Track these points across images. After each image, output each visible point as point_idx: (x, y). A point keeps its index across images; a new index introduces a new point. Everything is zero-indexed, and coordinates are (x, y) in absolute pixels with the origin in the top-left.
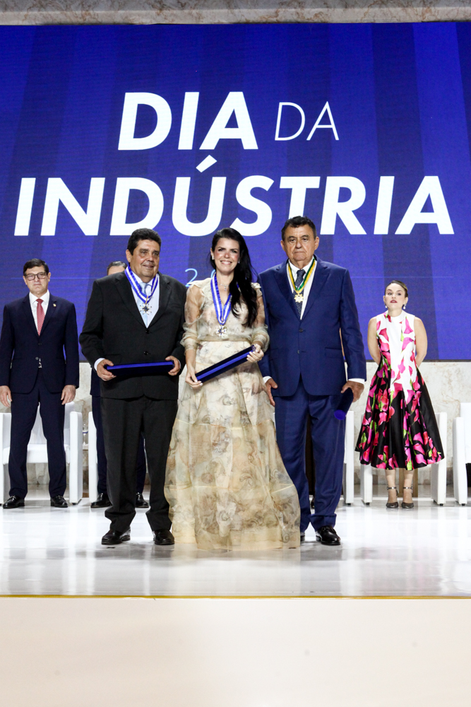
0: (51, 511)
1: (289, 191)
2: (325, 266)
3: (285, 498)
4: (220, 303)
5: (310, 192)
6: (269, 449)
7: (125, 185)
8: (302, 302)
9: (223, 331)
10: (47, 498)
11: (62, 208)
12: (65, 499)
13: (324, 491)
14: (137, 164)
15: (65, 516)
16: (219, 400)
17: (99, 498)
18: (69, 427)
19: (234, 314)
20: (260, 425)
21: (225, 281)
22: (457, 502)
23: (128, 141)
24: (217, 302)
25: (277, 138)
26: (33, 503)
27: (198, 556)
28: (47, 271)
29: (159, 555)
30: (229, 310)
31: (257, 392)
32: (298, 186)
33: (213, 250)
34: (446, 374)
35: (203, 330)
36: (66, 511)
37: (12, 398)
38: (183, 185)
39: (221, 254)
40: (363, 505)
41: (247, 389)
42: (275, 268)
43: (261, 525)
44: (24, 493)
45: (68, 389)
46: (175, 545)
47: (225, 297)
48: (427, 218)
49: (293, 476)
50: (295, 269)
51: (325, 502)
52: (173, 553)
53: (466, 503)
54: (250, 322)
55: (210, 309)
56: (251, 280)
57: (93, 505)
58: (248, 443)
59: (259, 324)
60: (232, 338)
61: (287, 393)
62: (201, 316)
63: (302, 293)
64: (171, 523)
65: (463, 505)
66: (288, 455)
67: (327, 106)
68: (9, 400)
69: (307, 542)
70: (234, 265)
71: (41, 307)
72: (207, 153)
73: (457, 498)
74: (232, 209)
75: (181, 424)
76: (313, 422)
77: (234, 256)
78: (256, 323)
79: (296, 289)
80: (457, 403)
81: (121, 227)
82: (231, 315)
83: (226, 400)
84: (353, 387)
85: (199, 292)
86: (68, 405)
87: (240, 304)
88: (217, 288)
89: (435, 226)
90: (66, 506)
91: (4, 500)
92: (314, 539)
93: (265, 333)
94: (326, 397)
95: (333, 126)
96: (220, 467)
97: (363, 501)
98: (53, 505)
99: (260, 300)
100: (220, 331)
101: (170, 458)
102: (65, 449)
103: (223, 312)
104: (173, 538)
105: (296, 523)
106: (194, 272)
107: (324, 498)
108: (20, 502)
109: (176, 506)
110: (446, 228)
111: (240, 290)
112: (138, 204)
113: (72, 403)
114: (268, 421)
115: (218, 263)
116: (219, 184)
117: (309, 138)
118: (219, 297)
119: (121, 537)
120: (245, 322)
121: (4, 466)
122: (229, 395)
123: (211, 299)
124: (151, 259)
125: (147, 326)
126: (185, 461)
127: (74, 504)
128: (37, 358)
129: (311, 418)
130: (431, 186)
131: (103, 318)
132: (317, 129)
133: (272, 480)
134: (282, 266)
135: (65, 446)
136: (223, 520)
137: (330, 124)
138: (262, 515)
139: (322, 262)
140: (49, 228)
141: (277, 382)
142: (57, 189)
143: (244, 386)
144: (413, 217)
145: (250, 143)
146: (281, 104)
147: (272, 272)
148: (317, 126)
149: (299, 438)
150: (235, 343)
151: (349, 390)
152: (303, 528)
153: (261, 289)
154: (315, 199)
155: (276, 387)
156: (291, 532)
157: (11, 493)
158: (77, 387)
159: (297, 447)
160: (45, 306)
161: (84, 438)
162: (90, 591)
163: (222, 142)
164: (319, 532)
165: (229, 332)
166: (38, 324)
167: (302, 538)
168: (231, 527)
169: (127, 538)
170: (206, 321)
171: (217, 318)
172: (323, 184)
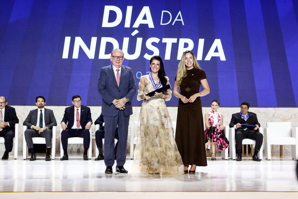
1: (165, 44)
5: (173, 44)
7: (104, 40)
11: (81, 49)
14: (109, 32)
15: (87, 163)
16: (152, 119)
21: (155, 75)
22: (232, 159)
23: (106, 24)
25: (161, 24)
26: (72, 159)
31: (167, 117)
32: (169, 42)
33: (150, 64)
34: (223, 112)
38: (126, 40)
41: (163, 115)
48: (216, 55)
58: (166, 135)
65: (234, 160)
67: (180, 13)
70: (158, 70)
72: (135, 29)
73: (232, 157)
74: (145, 50)
77: (158, 66)
80: (226, 123)
81: (103, 56)
83: (155, 119)
85: (145, 79)
88: (152, 78)
89: (219, 57)
95: (182, 20)
110: (223, 58)
112: (109, 48)
115: (152, 69)
116: (139, 40)
117: (173, 24)
130: (217, 43)
132: (176, 21)
137: (181, 19)
140: (75, 56)
142: (79, 41)
144: (211, 54)
145: (151, 25)
146: (163, 11)
148: (176, 20)
154: (175, 47)
163: (141, 25)
172: (178, 41)
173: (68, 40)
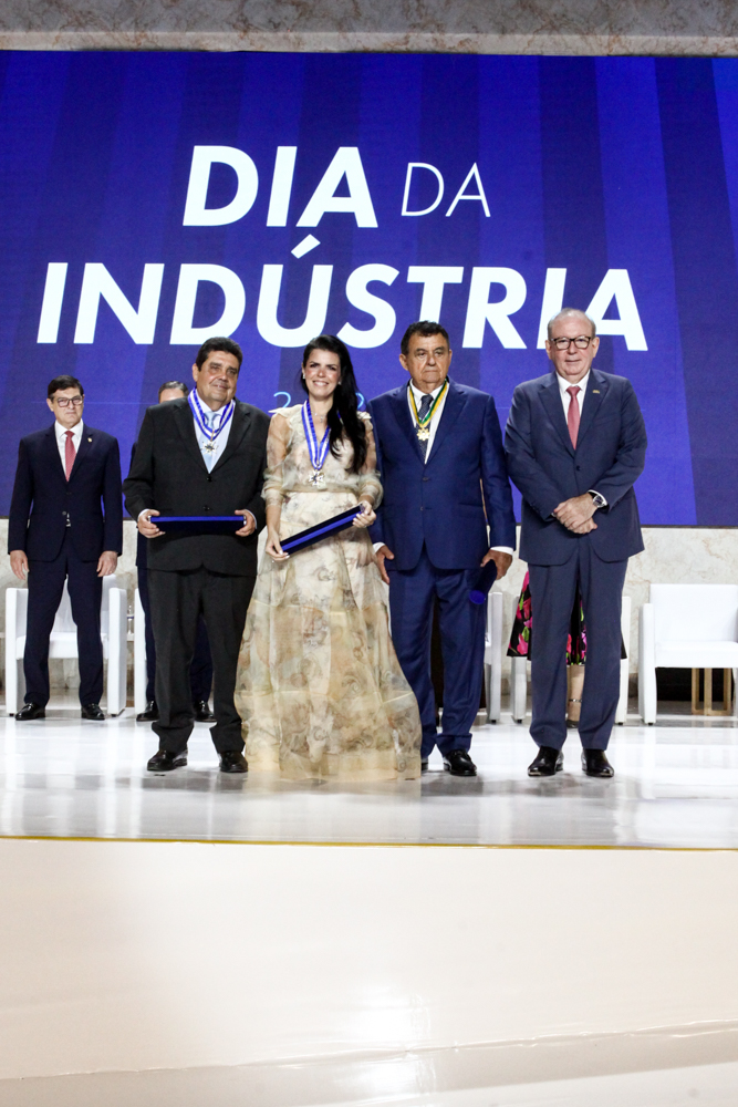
0: (82, 724)
1: (419, 287)
2: (460, 390)
3: (400, 710)
4: (315, 439)
5: (448, 288)
6: (379, 643)
7: (192, 275)
8: (427, 440)
9: (318, 478)
10: (77, 707)
11: (104, 307)
12: (102, 708)
13: (455, 702)
14: (209, 245)
15: (101, 731)
16: (313, 574)
17: (148, 708)
18: (108, 609)
19: (333, 453)
20: (367, 610)
21: (321, 409)
22: (643, 720)
23: (196, 213)
24: (311, 438)
25: (404, 213)
26: (59, 713)
27: (280, 788)
28: (82, 393)
29: (226, 787)
30: (327, 449)
31: (365, 563)
32: (433, 280)
33: (305, 365)
35: (291, 478)
36: (102, 726)
37: (29, 568)
38: (272, 275)
39: (314, 372)
40: (512, 722)
41: (351, 558)
42: (391, 392)
43: (369, 747)
44: (45, 699)
45: (107, 556)
46: (249, 773)
47: (321, 431)
48: (611, 328)
49: (413, 680)
50: (419, 394)
51: (457, 717)
52: (246, 784)
53: (654, 721)
54: (356, 466)
55: (301, 448)
56: (355, 408)
57: (140, 718)
58: (355, 634)
59: (369, 469)
60: (331, 488)
61: (406, 566)
62: (288, 457)
63: (428, 427)
64: (244, 744)
65: (650, 724)
66: (407, 652)
67: (474, 170)
68: (26, 571)
69: (431, 772)
70: (331, 387)
71: (72, 442)
72: (306, 231)
73: (643, 714)
74: (340, 310)
75: (258, 607)
76: (443, 605)
77: (331, 375)
78: (364, 468)
79: (420, 421)
80: (647, 584)
81: (185, 333)
82: (330, 456)
83: (323, 574)
84: (497, 558)
85: (285, 423)
86: (106, 579)
87: (342, 441)
88: (310, 419)
89: (621, 339)
90: (102, 718)
91: (18, 708)
92: (441, 767)
93: (377, 482)
94: (461, 571)
95: (482, 197)
96: (314, 665)
97: (513, 718)
98: (84, 716)
99: (369, 435)
100: (314, 478)
101: (242, 653)
102: (102, 639)
103: (318, 452)
104: (247, 764)
105: (415, 746)
106: (286, 397)
107: (457, 711)
108: (39, 711)
109: (251, 719)
110: (637, 341)
111: (341, 422)
112: (210, 302)
113: (113, 576)
114: (379, 604)
115: (310, 384)
116: (322, 275)
117: (449, 214)
118: (313, 432)
119: (174, 760)
120: (350, 466)
121: (18, 661)
122: (327, 567)
123: (301, 434)
124: (224, 378)
125: (210, 470)
126: (265, 657)
127: (114, 716)
128: (64, 513)
129: (439, 600)
130: (616, 284)
131: (153, 460)
132: (460, 201)
133: (383, 686)
134: (402, 389)
135: (102, 635)
136: (317, 740)
137: (478, 194)
138: (371, 733)
139: (457, 385)
140: (85, 333)
141: (393, 551)
142: (98, 280)
143: (347, 555)
145: (367, 218)
146: (411, 166)
147: (388, 398)
148: (460, 196)
149: (421, 629)
150: (334, 496)
151: (492, 563)
152: (425, 752)
153: (371, 420)
154: (456, 298)
155: (392, 557)
156: (409, 758)
157: (27, 699)
158: (120, 554)
159: (418, 641)
160: (77, 441)
161: (128, 626)
162: (134, 834)
163: (329, 218)
164: (447, 758)
165: (328, 480)
166: (67, 466)
167: (424, 766)
168: (326, 749)
169: (183, 763)
170: (295, 465)
171: (311, 460)
172: (467, 277)
173: (57, 273)
